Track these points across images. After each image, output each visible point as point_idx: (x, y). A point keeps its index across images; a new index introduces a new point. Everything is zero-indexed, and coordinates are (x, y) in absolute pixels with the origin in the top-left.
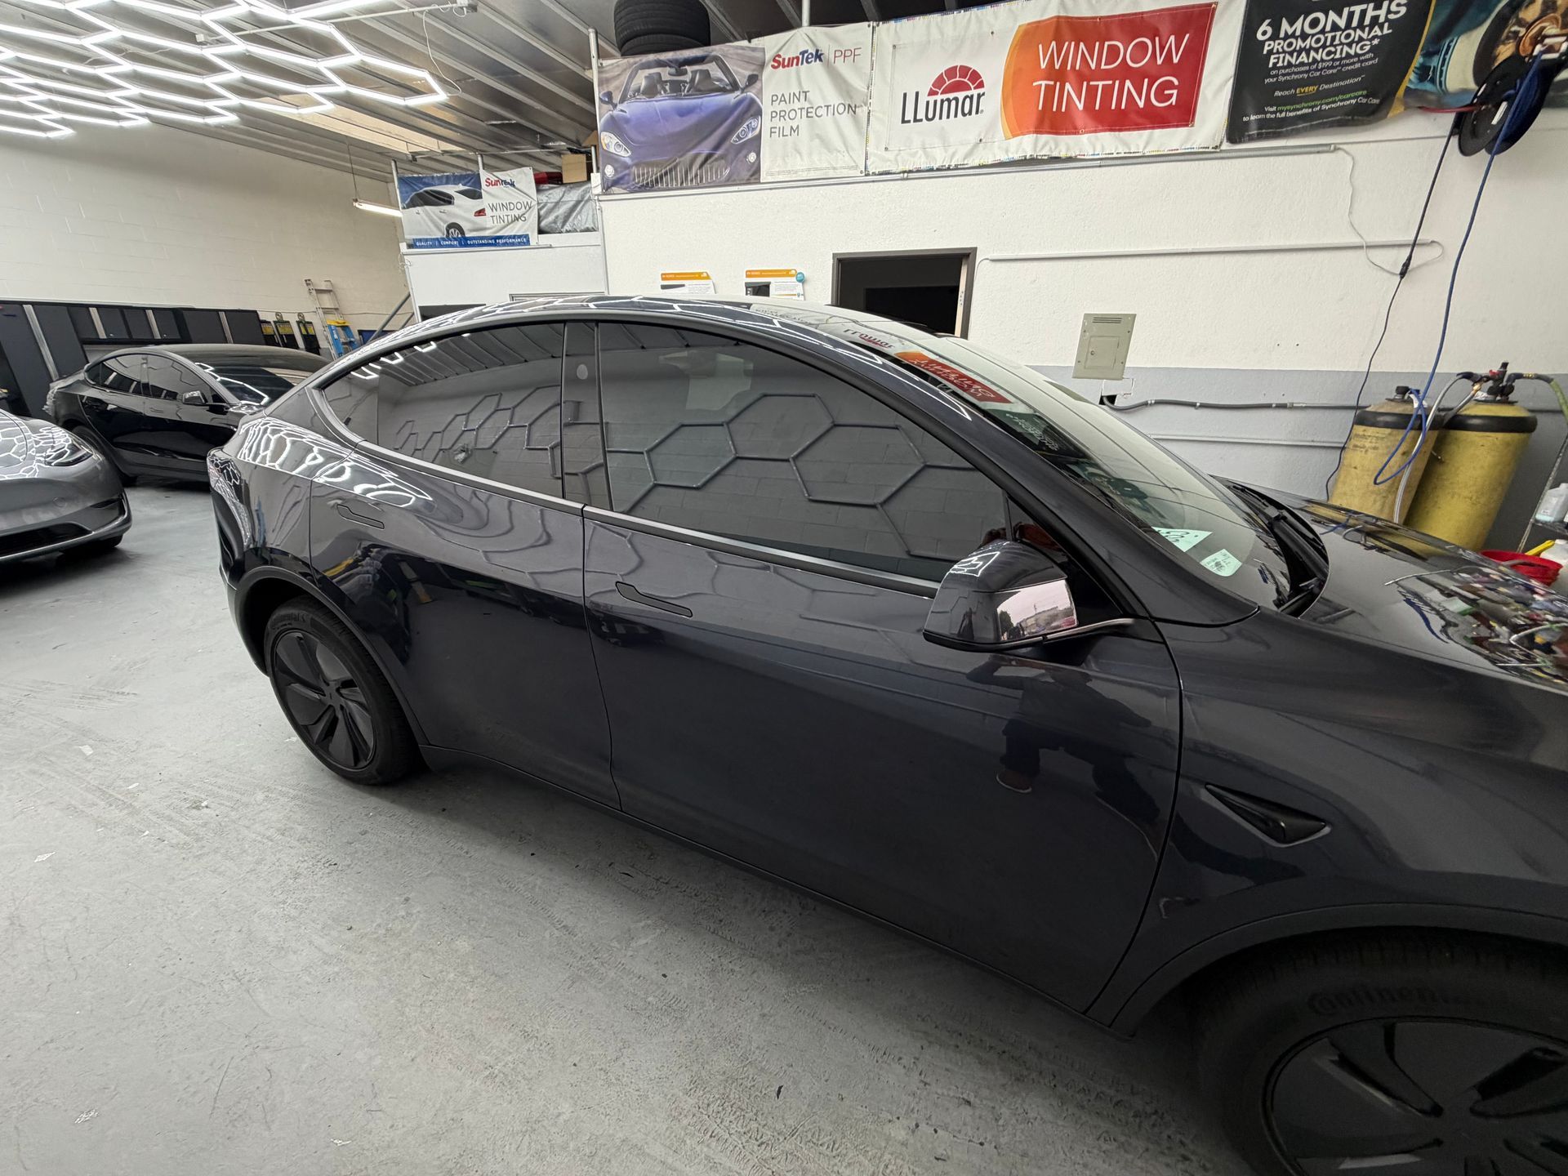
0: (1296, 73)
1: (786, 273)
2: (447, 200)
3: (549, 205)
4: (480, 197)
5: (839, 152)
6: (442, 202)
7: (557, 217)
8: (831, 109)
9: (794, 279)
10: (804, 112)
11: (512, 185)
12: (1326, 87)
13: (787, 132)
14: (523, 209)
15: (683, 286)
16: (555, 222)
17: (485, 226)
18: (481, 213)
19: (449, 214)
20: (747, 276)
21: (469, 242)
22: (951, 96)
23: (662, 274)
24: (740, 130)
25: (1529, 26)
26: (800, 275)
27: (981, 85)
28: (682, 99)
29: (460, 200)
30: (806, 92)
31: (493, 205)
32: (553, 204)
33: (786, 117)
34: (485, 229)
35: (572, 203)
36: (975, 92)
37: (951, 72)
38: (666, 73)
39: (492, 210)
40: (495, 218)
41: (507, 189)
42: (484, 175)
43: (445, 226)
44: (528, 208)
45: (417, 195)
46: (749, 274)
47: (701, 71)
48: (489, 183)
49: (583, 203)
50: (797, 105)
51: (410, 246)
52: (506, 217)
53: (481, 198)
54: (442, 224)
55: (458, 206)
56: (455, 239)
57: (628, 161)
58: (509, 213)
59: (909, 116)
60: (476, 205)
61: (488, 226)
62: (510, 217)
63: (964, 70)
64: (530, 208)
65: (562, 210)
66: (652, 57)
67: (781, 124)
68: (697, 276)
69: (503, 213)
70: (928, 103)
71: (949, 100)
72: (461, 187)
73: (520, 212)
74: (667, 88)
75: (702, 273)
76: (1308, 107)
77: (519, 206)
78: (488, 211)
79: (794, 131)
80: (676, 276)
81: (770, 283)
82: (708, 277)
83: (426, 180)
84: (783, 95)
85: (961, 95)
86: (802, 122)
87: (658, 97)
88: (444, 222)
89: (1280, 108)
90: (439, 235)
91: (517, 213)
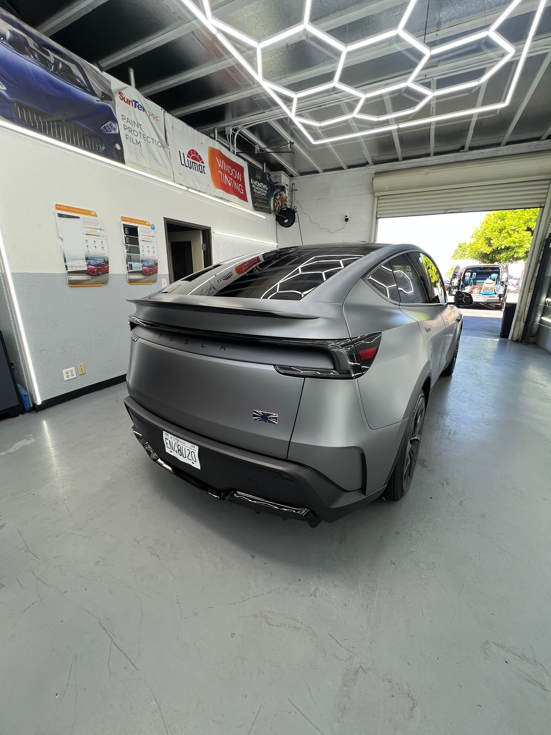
0: (257, 195)
1: (144, 223)
5: (162, 166)
8: (154, 141)
9: (150, 227)
10: (142, 136)
12: (263, 201)
13: (135, 142)
15: (79, 218)
20: (123, 220)
22: (195, 162)
23: (56, 205)
24: (106, 125)
25: (277, 200)
26: (153, 226)
27: (203, 162)
28: (49, 72)
30: (140, 125)
33: (132, 132)
36: (202, 165)
37: (193, 150)
38: (31, 42)
46: (123, 219)
47: (63, 63)
50: (136, 128)
57: (4, 93)
59: (183, 163)
63: (197, 154)
66: (13, 17)
67: (130, 134)
68: (88, 213)
70: (188, 160)
71: (194, 162)
74: (36, 55)
75: (92, 211)
76: (263, 206)
79: (139, 143)
80: (69, 209)
81: (138, 227)
82: (95, 215)
84: (128, 119)
85: (198, 163)
86: (142, 140)
87: (27, 57)
89: (259, 204)
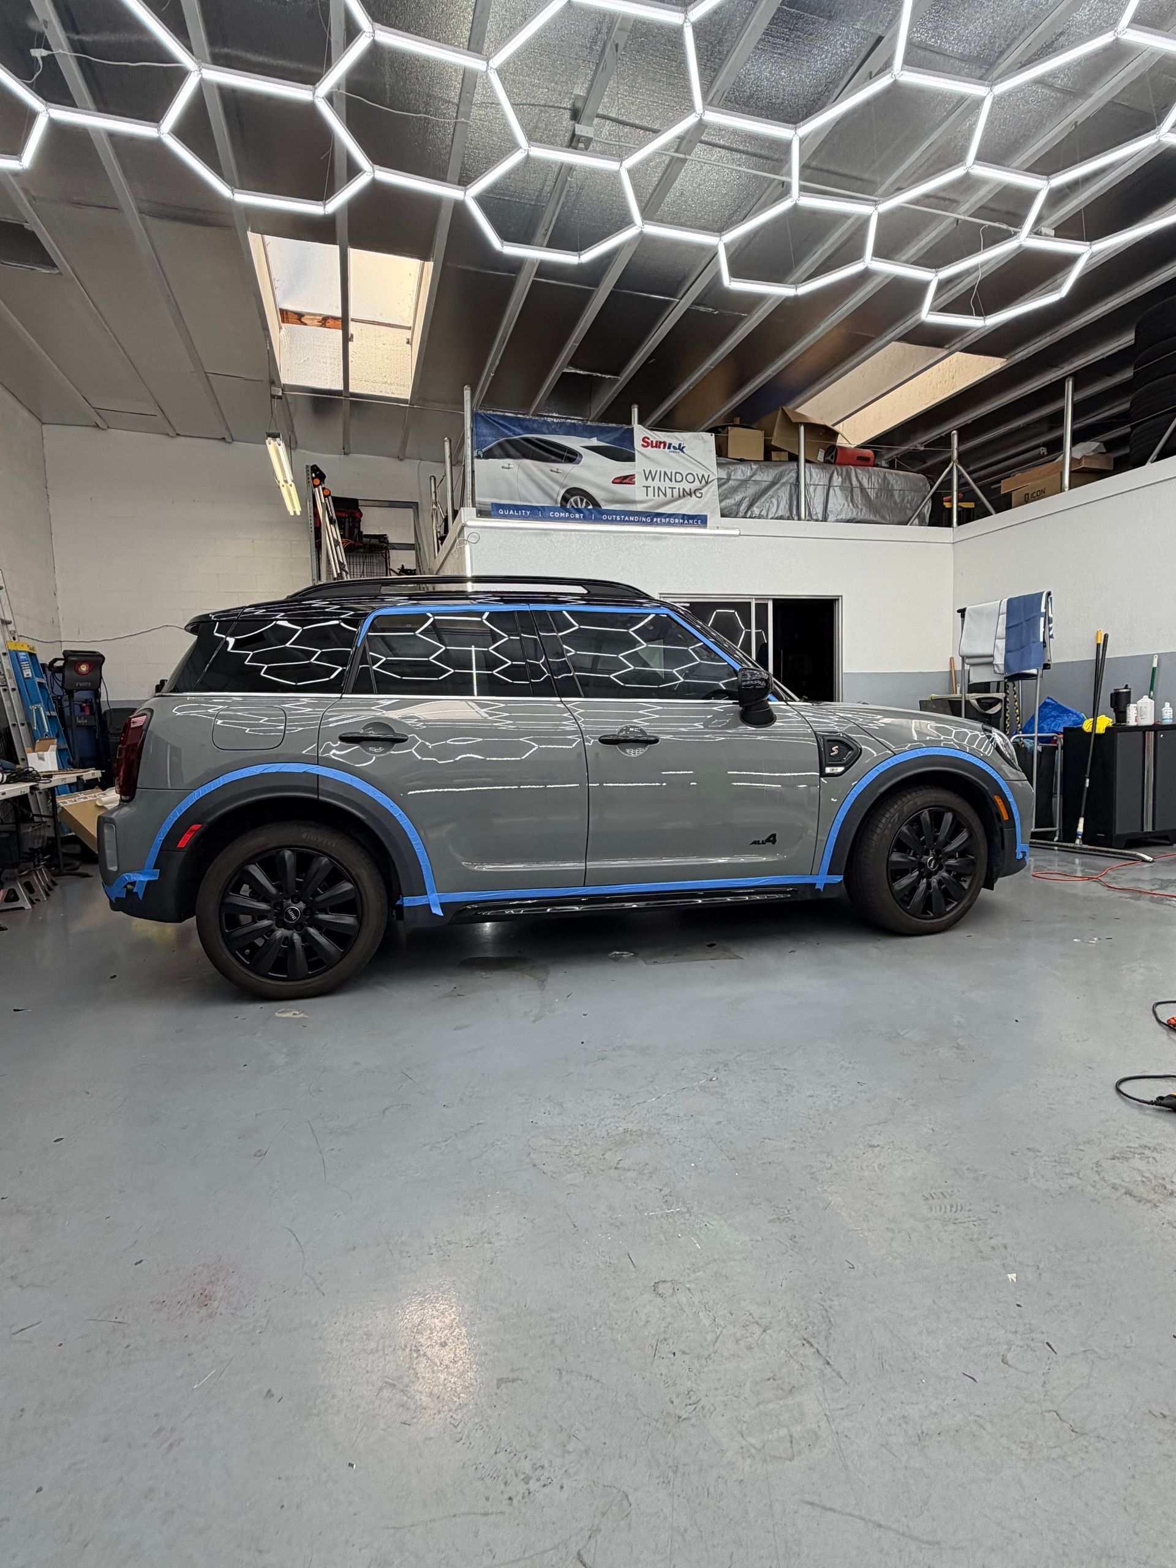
2: (571, 457)
3: (731, 482)
4: (631, 458)
6: (553, 458)
7: (743, 499)
11: (681, 448)
14: (697, 484)
16: (739, 504)
17: (632, 498)
18: (627, 480)
19: (566, 475)
21: (604, 517)
29: (591, 459)
31: (650, 472)
32: (737, 483)
34: (634, 502)
35: (764, 485)
39: (647, 479)
40: (651, 490)
41: (672, 454)
42: (640, 432)
43: (563, 492)
44: (703, 482)
45: (507, 441)
48: (646, 443)
49: (777, 486)
51: (481, 513)
52: (669, 491)
53: (633, 460)
54: (557, 488)
55: (588, 467)
56: (579, 511)
58: (674, 484)
60: (622, 468)
61: (637, 499)
62: (676, 492)
64: (707, 483)
65: (751, 490)
69: (665, 484)
72: (594, 442)
73: (693, 486)
77: (690, 478)
78: (639, 480)
83: (529, 424)
88: (562, 486)
90: (548, 503)
91: (688, 487)
